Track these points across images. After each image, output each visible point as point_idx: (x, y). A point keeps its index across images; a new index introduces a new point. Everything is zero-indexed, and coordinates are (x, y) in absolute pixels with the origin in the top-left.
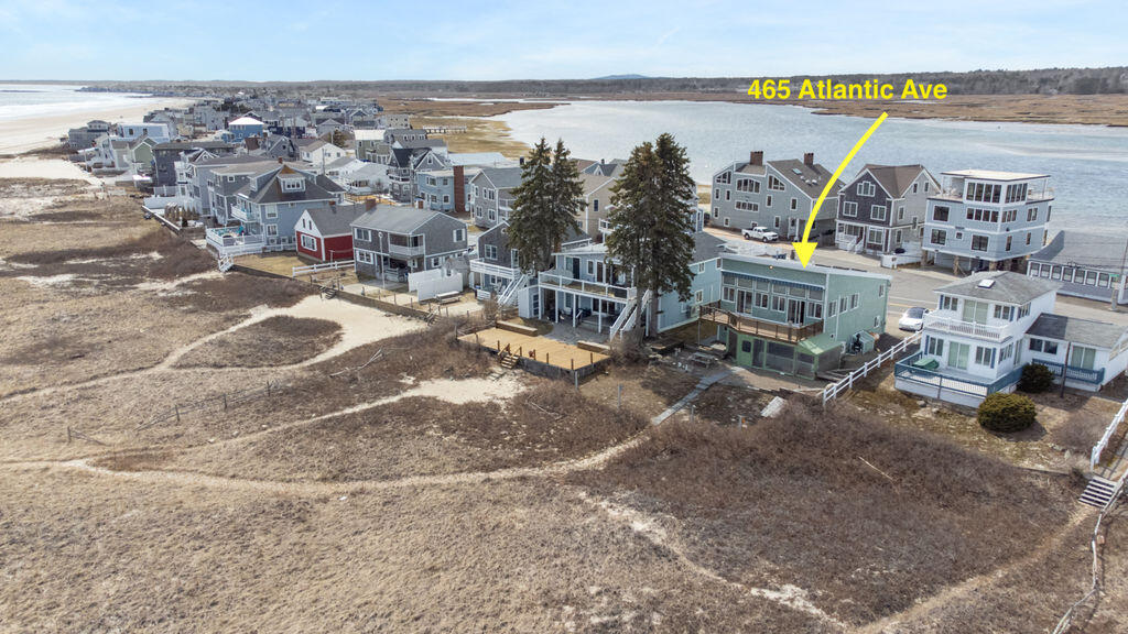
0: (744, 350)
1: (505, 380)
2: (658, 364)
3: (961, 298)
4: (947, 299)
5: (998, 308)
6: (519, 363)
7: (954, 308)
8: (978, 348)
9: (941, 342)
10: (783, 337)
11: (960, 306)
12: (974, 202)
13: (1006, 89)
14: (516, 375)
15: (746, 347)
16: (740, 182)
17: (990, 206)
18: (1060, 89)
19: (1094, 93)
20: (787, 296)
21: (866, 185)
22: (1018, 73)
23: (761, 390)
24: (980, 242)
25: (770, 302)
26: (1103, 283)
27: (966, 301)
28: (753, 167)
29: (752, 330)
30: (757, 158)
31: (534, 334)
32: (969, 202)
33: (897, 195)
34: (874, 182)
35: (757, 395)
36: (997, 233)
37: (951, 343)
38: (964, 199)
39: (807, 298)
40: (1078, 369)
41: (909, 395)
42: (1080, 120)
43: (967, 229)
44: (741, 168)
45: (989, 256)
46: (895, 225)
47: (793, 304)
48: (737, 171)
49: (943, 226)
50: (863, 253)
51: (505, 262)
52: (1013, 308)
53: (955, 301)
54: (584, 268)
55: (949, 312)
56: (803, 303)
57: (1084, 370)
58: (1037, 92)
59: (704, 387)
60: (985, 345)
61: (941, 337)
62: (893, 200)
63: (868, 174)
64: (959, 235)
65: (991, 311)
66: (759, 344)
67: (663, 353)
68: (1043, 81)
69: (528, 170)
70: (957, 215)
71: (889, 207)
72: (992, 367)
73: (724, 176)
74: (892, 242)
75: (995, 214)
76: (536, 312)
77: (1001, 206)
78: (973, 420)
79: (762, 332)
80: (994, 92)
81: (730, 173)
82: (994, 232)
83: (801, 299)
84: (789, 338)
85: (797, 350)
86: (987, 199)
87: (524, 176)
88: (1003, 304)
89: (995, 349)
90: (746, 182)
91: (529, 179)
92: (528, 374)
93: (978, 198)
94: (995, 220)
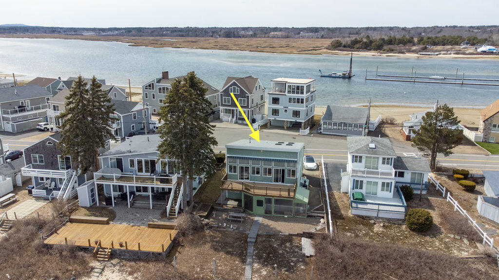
0: (258, 205)
1: (107, 272)
2: (211, 227)
3: (364, 155)
4: (356, 157)
5: (384, 159)
6: (113, 254)
7: (360, 161)
8: (383, 183)
9: (362, 182)
10: (285, 194)
11: (363, 160)
12: (291, 95)
13: (201, 35)
14: (114, 266)
15: (260, 203)
16: (160, 89)
17: (300, 96)
18: (220, 36)
19: (231, 37)
20: (273, 167)
21: (234, 88)
22: (202, 29)
23: (290, 235)
24: (296, 114)
25: (262, 171)
26: (356, 129)
27: (367, 157)
28: (165, 80)
29: (263, 192)
30: (165, 75)
31: (107, 223)
32: (290, 95)
33: (251, 93)
34: (238, 87)
35: (290, 238)
36: (304, 109)
37: (367, 181)
38: (286, 93)
39: (286, 167)
40: (415, 184)
41: (362, 217)
42: (238, 49)
43: (289, 108)
44: (159, 81)
45: (302, 120)
46: (251, 108)
47: (277, 171)
48: (157, 83)
49: (276, 107)
50: (236, 123)
51: (53, 165)
52: (392, 158)
53: (361, 157)
54: (126, 164)
55: (358, 164)
56: (283, 171)
57: (417, 184)
58: (212, 37)
59: (254, 240)
60: (386, 181)
61: (362, 179)
62: (250, 95)
63: (234, 82)
64: (286, 111)
65: (381, 161)
66: (269, 201)
67: (207, 217)
68: (213, 32)
69: (71, 100)
70: (283, 100)
71: (248, 99)
72: (390, 192)
73: (150, 86)
74: (251, 117)
75: (302, 100)
76: (94, 200)
77: (305, 96)
78: (404, 227)
79: (270, 193)
80: (196, 36)
81: (153, 84)
82: (301, 108)
83: (281, 168)
84: (289, 194)
85: (295, 201)
86: (298, 93)
87: (68, 105)
88: (386, 157)
89: (391, 183)
90: (164, 88)
91: (72, 106)
92: (124, 262)
93: (293, 92)
94: (302, 102)
